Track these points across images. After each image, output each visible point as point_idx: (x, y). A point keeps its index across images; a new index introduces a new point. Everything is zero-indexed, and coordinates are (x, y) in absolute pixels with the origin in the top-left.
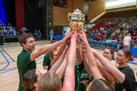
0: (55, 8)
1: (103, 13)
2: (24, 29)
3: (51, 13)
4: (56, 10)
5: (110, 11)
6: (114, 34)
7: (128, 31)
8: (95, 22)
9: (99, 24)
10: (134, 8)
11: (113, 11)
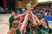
0: (19, 1)
1: (37, 4)
2: (7, 9)
3: (17, 3)
4: (19, 2)
5: (39, 4)
6: (40, 12)
7: (45, 11)
8: (34, 7)
9: (35, 8)
10: (48, 3)
11: (41, 3)
